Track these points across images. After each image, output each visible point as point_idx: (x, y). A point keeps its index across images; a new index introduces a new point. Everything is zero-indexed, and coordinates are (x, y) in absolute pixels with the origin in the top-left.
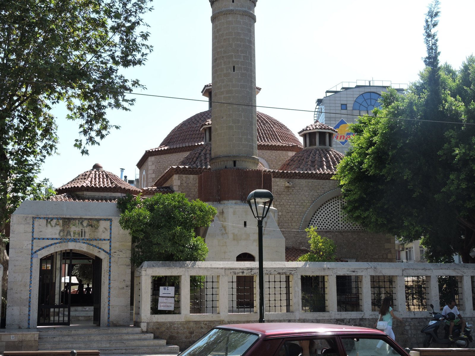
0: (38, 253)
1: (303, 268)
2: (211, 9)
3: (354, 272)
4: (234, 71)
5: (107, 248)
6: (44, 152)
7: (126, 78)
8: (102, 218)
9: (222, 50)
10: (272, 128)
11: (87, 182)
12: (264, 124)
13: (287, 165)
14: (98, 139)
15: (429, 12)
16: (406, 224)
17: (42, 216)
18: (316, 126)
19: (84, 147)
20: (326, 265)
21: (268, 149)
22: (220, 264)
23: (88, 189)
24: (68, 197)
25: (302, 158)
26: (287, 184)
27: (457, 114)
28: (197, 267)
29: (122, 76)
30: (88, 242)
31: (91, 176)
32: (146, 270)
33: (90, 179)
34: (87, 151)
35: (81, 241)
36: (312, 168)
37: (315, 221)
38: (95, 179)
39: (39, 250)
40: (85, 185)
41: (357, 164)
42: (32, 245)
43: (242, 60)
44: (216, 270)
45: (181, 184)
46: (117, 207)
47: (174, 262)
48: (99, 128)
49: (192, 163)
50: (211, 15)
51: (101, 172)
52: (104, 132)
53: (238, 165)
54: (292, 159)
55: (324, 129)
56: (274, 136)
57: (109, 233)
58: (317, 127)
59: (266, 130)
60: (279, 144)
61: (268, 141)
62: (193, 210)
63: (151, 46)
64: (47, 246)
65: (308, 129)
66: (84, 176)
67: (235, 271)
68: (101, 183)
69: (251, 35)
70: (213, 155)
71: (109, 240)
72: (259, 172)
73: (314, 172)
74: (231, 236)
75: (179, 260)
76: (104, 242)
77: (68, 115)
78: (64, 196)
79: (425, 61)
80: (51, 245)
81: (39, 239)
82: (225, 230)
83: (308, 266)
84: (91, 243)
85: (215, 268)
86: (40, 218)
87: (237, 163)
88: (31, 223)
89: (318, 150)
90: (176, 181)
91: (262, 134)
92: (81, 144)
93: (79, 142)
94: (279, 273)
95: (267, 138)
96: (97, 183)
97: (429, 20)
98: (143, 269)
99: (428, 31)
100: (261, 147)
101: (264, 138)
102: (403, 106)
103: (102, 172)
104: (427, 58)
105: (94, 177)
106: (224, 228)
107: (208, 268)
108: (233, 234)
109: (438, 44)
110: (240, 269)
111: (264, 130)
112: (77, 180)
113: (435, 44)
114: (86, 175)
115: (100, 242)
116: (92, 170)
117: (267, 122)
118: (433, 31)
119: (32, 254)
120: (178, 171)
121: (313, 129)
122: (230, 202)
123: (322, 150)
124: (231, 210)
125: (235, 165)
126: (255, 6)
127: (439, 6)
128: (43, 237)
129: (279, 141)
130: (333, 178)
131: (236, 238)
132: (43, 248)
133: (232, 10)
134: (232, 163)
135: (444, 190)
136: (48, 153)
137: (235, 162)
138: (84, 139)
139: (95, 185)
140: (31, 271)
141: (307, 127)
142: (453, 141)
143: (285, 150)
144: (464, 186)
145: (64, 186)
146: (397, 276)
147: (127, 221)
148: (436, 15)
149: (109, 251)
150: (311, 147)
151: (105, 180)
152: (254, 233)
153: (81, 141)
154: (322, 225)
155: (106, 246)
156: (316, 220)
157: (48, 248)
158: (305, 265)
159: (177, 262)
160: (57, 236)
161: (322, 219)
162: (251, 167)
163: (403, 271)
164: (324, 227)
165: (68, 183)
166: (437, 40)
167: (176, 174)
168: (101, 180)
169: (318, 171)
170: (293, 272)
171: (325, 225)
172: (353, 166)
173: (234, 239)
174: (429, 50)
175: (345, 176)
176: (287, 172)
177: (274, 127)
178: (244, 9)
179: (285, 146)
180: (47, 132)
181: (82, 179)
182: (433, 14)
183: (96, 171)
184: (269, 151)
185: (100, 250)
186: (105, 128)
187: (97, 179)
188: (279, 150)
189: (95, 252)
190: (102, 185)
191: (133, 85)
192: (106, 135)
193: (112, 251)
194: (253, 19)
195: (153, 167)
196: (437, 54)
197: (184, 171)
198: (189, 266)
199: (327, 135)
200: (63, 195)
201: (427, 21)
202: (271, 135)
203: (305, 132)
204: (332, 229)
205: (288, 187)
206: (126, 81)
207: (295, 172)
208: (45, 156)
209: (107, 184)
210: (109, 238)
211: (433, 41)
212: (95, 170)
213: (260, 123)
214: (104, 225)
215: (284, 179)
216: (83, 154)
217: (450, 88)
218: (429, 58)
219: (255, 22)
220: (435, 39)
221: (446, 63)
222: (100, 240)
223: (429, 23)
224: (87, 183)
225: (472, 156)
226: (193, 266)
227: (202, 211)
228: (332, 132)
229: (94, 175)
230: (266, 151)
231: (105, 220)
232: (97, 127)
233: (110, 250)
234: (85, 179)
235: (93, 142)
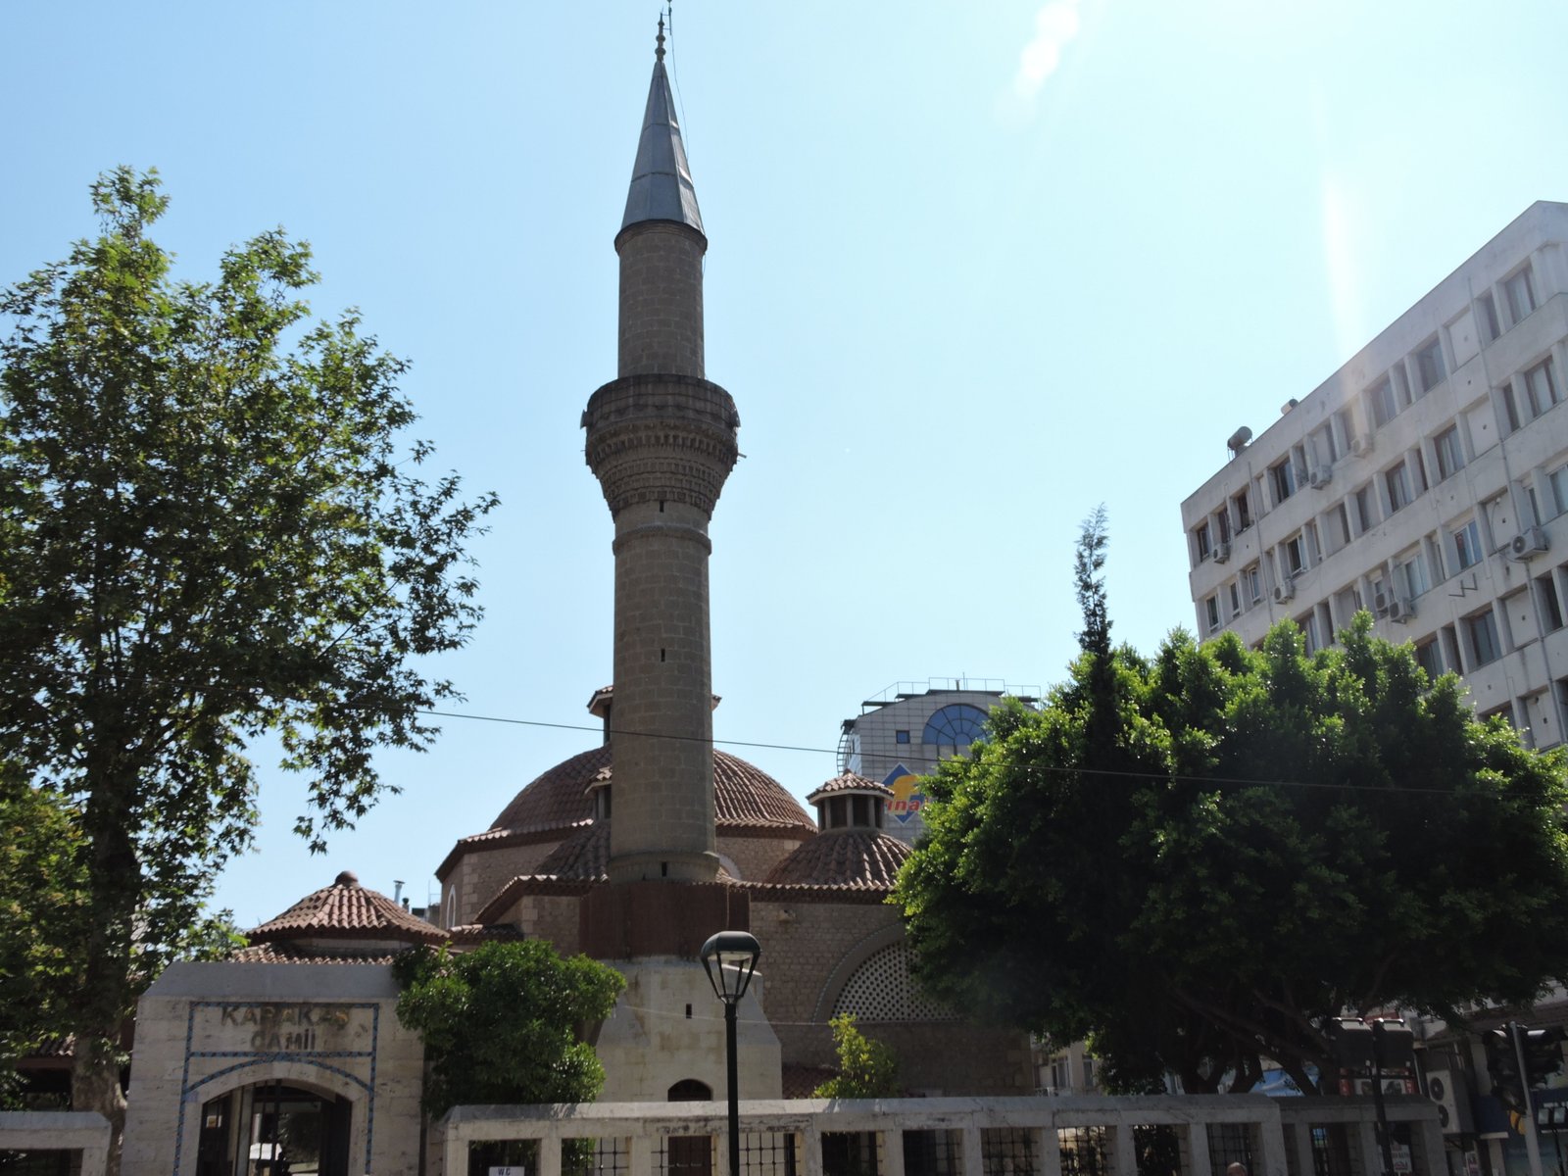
0: (199, 1089)
1: (827, 1115)
2: (613, 526)
3: (943, 1120)
4: (663, 660)
5: (364, 1074)
6: (225, 847)
7: (420, 678)
8: (357, 1001)
9: (637, 613)
10: (747, 786)
11: (321, 915)
12: (729, 778)
13: (784, 870)
14: (350, 816)
15: (1085, 537)
16: (1056, 1003)
17: (214, 1000)
18: (845, 782)
19: (318, 836)
20: (879, 1105)
21: (739, 835)
22: (632, 1110)
23: (323, 931)
24: (277, 953)
25: (817, 855)
26: (784, 916)
27: (1156, 755)
28: (579, 1116)
29: (411, 674)
30: (320, 1060)
31: (330, 901)
32: (456, 1128)
33: (327, 908)
34: (325, 843)
35: (303, 1059)
36: (839, 878)
37: (847, 1001)
38: (340, 908)
39: (203, 1082)
40: (315, 922)
41: (941, 868)
42: (186, 1071)
43: (682, 636)
44: (624, 1124)
45: (540, 917)
46: (393, 976)
47: (524, 1106)
48: (354, 790)
49: (566, 869)
50: (613, 537)
51: (353, 892)
52: (365, 800)
53: (674, 872)
54: (794, 858)
55: (865, 788)
56: (752, 805)
57: (371, 1038)
58: (849, 783)
59: (734, 792)
60: (762, 822)
61: (739, 816)
62: (570, 980)
63: (480, 609)
64: (222, 1073)
65: (829, 788)
66: (315, 902)
67: (667, 1124)
68: (355, 917)
69: (700, 582)
70: (614, 850)
71: (369, 1054)
72: (722, 887)
73: (845, 887)
74: (655, 1040)
75: (537, 1101)
76: (359, 1059)
77: (285, 760)
78: (266, 950)
79: (1082, 641)
80: (232, 1069)
81: (203, 1055)
82: (642, 1026)
83: (836, 1109)
84: (328, 1062)
85: (620, 1119)
86: (208, 1004)
87: (670, 867)
88: (186, 1016)
89: (852, 836)
90: (527, 911)
91: (725, 800)
92: (309, 829)
93: (307, 823)
94: (771, 1129)
95: (736, 809)
96: (345, 916)
97: (1086, 554)
98: (450, 1125)
99: (1084, 577)
100: (724, 831)
101: (728, 809)
102: (1038, 737)
103: (357, 892)
104: (1085, 634)
105: (337, 903)
106: (640, 1019)
107: (603, 1119)
108: (662, 1035)
109: (1107, 603)
110: (680, 1119)
111: (728, 792)
112: (298, 912)
113: (1100, 605)
114: (318, 898)
115: (348, 1059)
116: (334, 886)
117: (735, 773)
118: (1095, 577)
119: (184, 1092)
120: (532, 887)
121: (840, 788)
122: (655, 958)
123: (861, 837)
124: (655, 979)
125: (664, 873)
126: (710, 518)
127: (1105, 525)
128: (214, 1050)
129: (764, 817)
130: (889, 899)
131: (667, 1045)
132: (212, 1077)
133: (660, 528)
134: (658, 869)
135: (1136, 924)
136: (233, 848)
137: (664, 866)
138: (319, 815)
139: (340, 922)
140: (180, 1134)
141: (826, 784)
142: (1151, 814)
143: (776, 837)
144: (1179, 915)
145: (267, 924)
146: (1040, 1128)
147: (416, 1009)
148: (1100, 542)
149: (368, 1082)
150: (836, 830)
151: (364, 910)
152: (709, 1033)
153: (310, 820)
154: (864, 1009)
155: (362, 1070)
156: (850, 997)
157: (223, 1078)
158: (831, 1106)
159: (532, 1106)
160: (247, 1048)
161: (864, 997)
162: (702, 878)
163: (1054, 1115)
164: (868, 1014)
165: (277, 919)
166: (1104, 597)
167: (529, 894)
168: (355, 910)
169: (852, 884)
170: (802, 1125)
171: (871, 1008)
172: (934, 873)
173: (663, 1048)
174: (1088, 616)
175: (915, 896)
176: (783, 888)
177: (752, 784)
178: (686, 526)
179: (778, 827)
180: (234, 799)
181: (308, 908)
182: (1093, 542)
183: (342, 890)
184: (740, 840)
185: (348, 1080)
186: (368, 790)
187: (345, 909)
188: (764, 837)
189: (337, 1085)
190: (355, 923)
191: (438, 692)
192: (370, 806)
193: (378, 1081)
194: (706, 547)
195: (475, 879)
196: (1106, 626)
197: (547, 888)
198: (561, 1115)
199: (872, 802)
200: (263, 946)
201: (1081, 556)
202: (745, 803)
203: (821, 795)
204: (886, 1018)
205: (786, 922)
206: (420, 683)
207: (801, 888)
208: (225, 857)
209: (367, 919)
210: (370, 1050)
211: (1096, 597)
212: (340, 886)
213: (720, 776)
214: (360, 1018)
215: (776, 904)
216: (313, 851)
217: (1138, 697)
218: (1089, 633)
219: (710, 553)
220: (1101, 593)
221: (1125, 643)
222: (350, 1054)
223: (1086, 560)
224: (319, 918)
225: (1193, 848)
226: (568, 1115)
227: (590, 982)
228: (882, 794)
229: (337, 898)
230: (734, 840)
231: (363, 1006)
232: (349, 787)
233: (373, 1079)
234: (316, 907)
235: (340, 824)
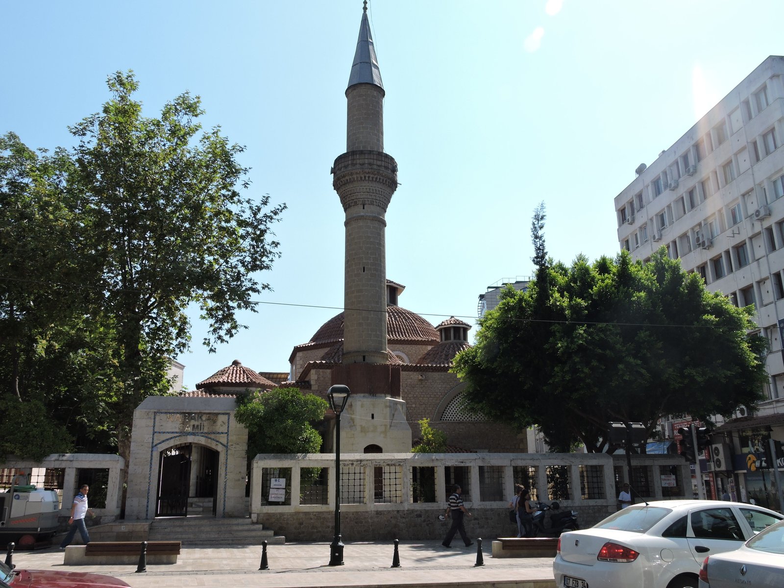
0: (158, 446)
1: (413, 459)
2: (344, 214)
3: (462, 462)
4: (364, 272)
5: (224, 441)
6: (177, 350)
7: (255, 281)
8: (220, 412)
9: (354, 252)
10: (413, 324)
11: (224, 377)
12: (406, 320)
13: (424, 359)
14: (226, 338)
15: (535, 216)
16: (516, 415)
17: (163, 411)
18: (450, 321)
19: (212, 346)
20: (435, 456)
21: (408, 344)
22: (330, 456)
23: (224, 384)
24: (206, 392)
25: (437, 352)
26: (420, 377)
27: (562, 309)
28: (308, 459)
29: (251, 280)
30: (206, 435)
31: (228, 372)
32: (257, 463)
33: (227, 375)
34: (215, 349)
35: (200, 435)
36: (445, 362)
37: (448, 413)
38: (232, 374)
39: (160, 443)
40: (221, 380)
41: (471, 358)
42: (153, 439)
43: (372, 261)
44: (327, 462)
45: (318, 378)
46: (235, 402)
47: (286, 455)
48: (229, 327)
49: (331, 358)
50: (344, 220)
51: (238, 368)
52: (234, 331)
53: (367, 360)
54: (428, 354)
55: (459, 324)
56: (415, 331)
57: (227, 426)
58: (452, 322)
59: (408, 326)
60: (420, 339)
61: (409, 336)
63: (280, 253)
64: (167, 440)
65: (443, 324)
66: (222, 372)
67: (345, 462)
68: (238, 378)
69: (380, 238)
70: (345, 351)
71: (226, 433)
72: (386, 367)
73: (447, 365)
74: (359, 428)
75: (292, 452)
76: (222, 435)
77: (201, 315)
78: (202, 392)
79: (534, 261)
80: (171, 438)
81: (159, 433)
82: (354, 423)
83: (416, 457)
84: (209, 436)
85: (325, 460)
86: (162, 413)
87: (366, 357)
88: (153, 417)
89: (453, 344)
90: (313, 375)
91: (403, 329)
92: (209, 343)
93: (208, 341)
94: (388, 465)
95: (408, 333)
96: (234, 378)
97: (536, 223)
98: (255, 462)
99: (535, 233)
101: (405, 333)
102: (513, 302)
103: (240, 368)
104: (536, 258)
105: (231, 373)
106: (353, 420)
107: (318, 460)
108: (361, 426)
109: (546, 244)
110: (350, 460)
111: (405, 326)
112: (216, 376)
113: (542, 245)
114: (225, 370)
115: (218, 435)
116: (231, 366)
117: (409, 318)
118: (540, 233)
119: (152, 447)
120: (315, 366)
121: (448, 324)
122: (359, 395)
123: (456, 344)
124: (359, 404)
125: (364, 360)
126: (385, 212)
127: (544, 210)
128: (164, 431)
129: (420, 336)
130: (450, 371)
131: (364, 430)
132: (163, 441)
133: (362, 216)
134: (361, 358)
135: (551, 381)
136: (180, 351)
137: (364, 357)
138: (212, 338)
139: (231, 380)
140: (151, 464)
141: (443, 322)
142: (558, 334)
143: (424, 344)
144: (568, 378)
145: (204, 381)
146: (505, 466)
147: (241, 415)
148: (542, 218)
149: (226, 445)
150: (447, 342)
151: (242, 375)
152: (381, 425)
153: (209, 339)
155: (223, 440)
157: (168, 442)
158: (415, 456)
159: (289, 454)
160: (177, 430)
161: (455, 411)
162: (380, 361)
163: (511, 461)
165: (208, 379)
166: (544, 241)
167: (314, 369)
168: (238, 375)
169: (450, 364)
170: (402, 464)
172: (467, 360)
173: (362, 431)
174: (536, 250)
175: (461, 369)
176: (420, 366)
177: (416, 322)
178: (374, 215)
179: (425, 340)
180: (181, 332)
181: (220, 374)
182: (539, 218)
183: (234, 368)
184: (409, 346)
185: (217, 443)
186: (235, 327)
187: (234, 375)
188: (419, 344)
189: (213, 445)
190: (238, 381)
191: (263, 288)
192: (235, 334)
193: (229, 444)
194: (383, 224)
195: (301, 362)
196: (544, 254)
197: (321, 366)
198: (300, 458)
199: (462, 330)
200: (201, 390)
201: (534, 224)
202: (412, 330)
203: (440, 327)
204: (464, 420)
205: (421, 380)
206: (256, 283)
207: (428, 366)
208: (177, 354)
209: (243, 379)
210: (226, 431)
211: (541, 241)
212: (234, 366)
213: (402, 319)
214: (222, 419)
215: (418, 373)
216: (210, 352)
217: (560, 284)
218: (537, 258)
219: (385, 226)
220: (543, 240)
221: (559, 262)
222: (218, 433)
223: (536, 226)
224: (224, 378)
225: (573, 349)
226: (303, 458)
227: (314, 405)
228: (466, 327)
229: (232, 370)
230: (406, 346)
231: (223, 414)
232: (227, 326)
233: (227, 443)
234: (223, 374)
235: (223, 341)
